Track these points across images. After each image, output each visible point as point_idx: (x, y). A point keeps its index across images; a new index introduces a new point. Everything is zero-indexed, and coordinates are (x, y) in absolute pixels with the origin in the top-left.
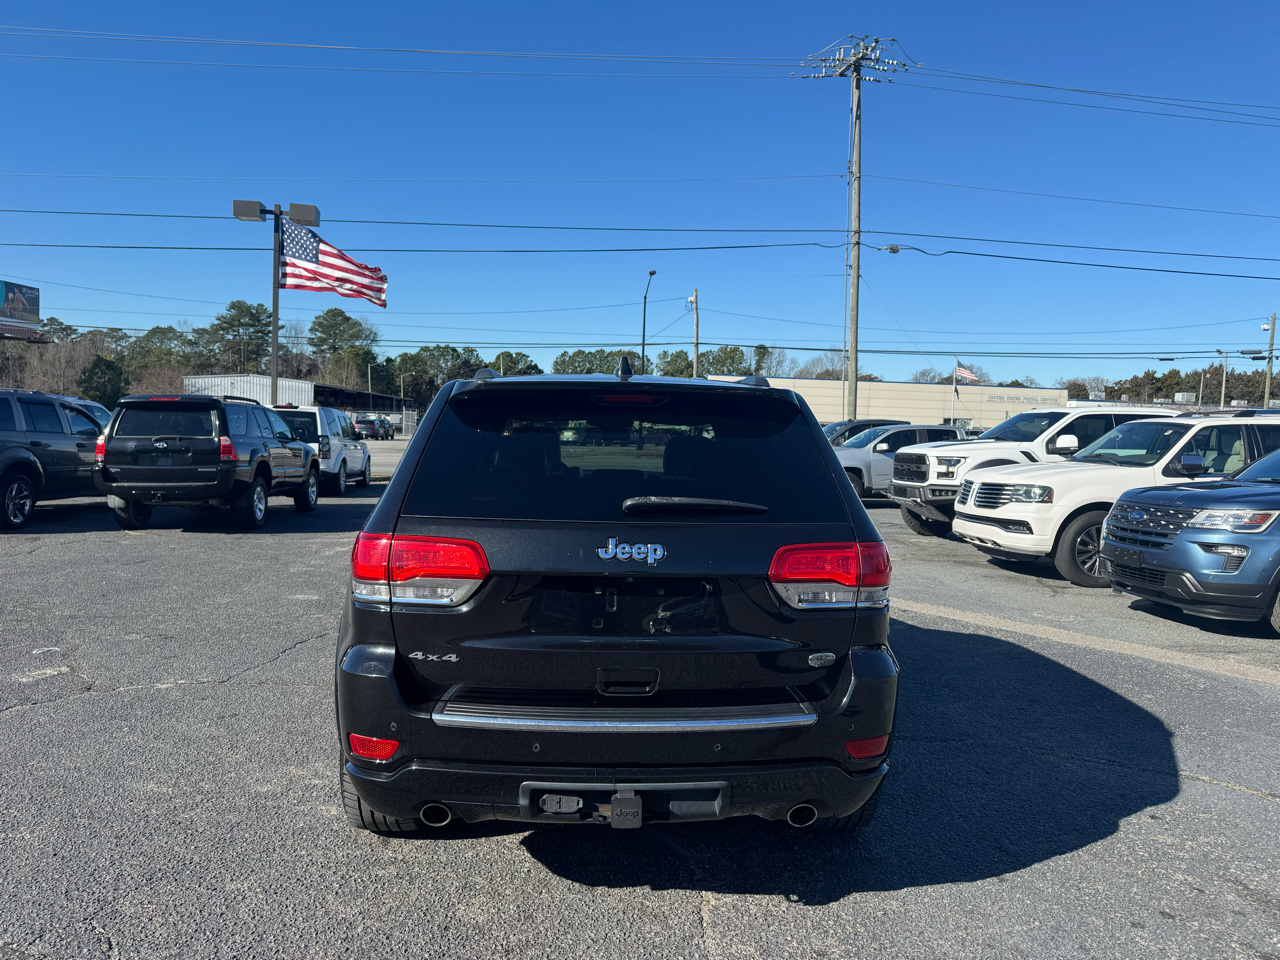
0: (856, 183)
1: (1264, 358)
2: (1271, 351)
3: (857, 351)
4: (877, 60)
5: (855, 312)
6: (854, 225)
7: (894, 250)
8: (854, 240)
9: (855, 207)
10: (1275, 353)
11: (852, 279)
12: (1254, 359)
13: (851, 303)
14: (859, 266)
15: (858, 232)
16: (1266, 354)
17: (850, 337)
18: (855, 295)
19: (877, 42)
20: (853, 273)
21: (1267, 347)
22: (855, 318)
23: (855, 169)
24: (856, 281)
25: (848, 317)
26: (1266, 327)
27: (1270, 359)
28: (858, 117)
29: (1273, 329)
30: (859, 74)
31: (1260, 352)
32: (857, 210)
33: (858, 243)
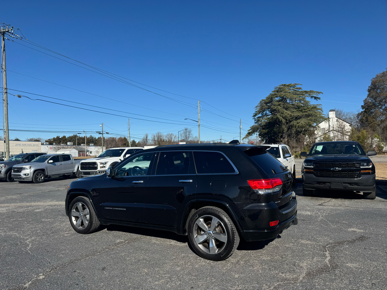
0: (5, 72)
1: (101, 134)
2: (103, 132)
3: (8, 130)
4: (13, 34)
5: (7, 116)
6: (5, 86)
7: (19, 97)
8: (5, 91)
9: (4, 80)
10: (104, 132)
11: (5, 104)
12: (99, 134)
13: (5, 113)
14: (7, 100)
15: (6, 89)
16: (101, 133)
17: (5, 124)
18: (6, 110)
19: (12, 27)
20: (5, 102)
21: (101, 131)
22: (7, 118)
23: (4, 67)
24: (6, 105)
25: (4, 117)
26: (101, 126)
27: (103, 134)
28: (4, 50)
29: (103, 126)
30: (4, 36)
31: (100, 132)
32: (5, 81)
33: (6, 93)
